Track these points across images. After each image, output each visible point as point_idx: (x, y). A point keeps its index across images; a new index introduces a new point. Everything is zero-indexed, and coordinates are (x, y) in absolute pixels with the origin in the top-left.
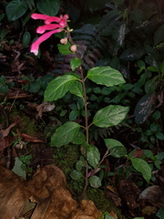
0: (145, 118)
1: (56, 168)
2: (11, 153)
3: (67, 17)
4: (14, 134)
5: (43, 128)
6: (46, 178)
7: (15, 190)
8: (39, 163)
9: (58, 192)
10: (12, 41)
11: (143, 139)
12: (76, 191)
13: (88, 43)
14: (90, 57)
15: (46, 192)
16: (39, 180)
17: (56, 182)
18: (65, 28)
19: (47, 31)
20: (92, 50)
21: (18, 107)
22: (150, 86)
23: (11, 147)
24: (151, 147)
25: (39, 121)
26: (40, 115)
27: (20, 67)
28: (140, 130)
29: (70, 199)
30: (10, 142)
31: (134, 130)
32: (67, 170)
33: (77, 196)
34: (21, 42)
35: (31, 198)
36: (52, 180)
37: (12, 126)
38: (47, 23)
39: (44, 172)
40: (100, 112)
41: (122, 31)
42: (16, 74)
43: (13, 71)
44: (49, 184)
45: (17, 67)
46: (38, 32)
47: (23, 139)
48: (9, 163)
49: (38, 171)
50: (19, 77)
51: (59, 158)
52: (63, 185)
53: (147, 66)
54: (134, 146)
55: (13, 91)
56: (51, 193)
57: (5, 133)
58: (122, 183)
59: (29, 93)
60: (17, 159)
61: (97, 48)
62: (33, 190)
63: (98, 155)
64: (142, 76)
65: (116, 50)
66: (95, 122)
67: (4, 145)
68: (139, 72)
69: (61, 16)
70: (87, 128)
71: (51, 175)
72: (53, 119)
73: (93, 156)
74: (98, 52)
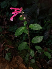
0: (47, 38)
1: (19, 57)
2: (4, 52)
3: (22, 8)
4: (5, 46)
5: (14, 43)
6: (16, 60)
7: (6, 65)
8: (14, 55)
9: (21, 65)
10: (3, 15)
11: (47, 45)
12: (26, 64)
13: (27, 14)
14: (28, 19)
15: (17, 65)
16: (14, 61)
17: (20, 61)
18: (22, 12)
19: (15, 13)
20: (29, 17)
21: (6, 36)
22: (48, 27)
23: (4, 50)
24: (49, 47)
25: (13, 41)
26: (13, 38)
27: (6, 23)
28: (45, 42)
29: (25, 67)
30: (4, 49)
31: (44, 42)
32: (23, 57)
33: (27, 65)
34: (6, 15)
35: (12, 68)
36: (18, 61)
37: (4, 43)
38: (15, 10)
39: (16, 58)
40: (34, 38)
41: (38, 10)
42: (5, 25)
43: (4, 24)
44: (18, 63)
45: (5, 23)
46: (13, 14)
47: (8, 47)
48: (4, 55)
49: (14, 58)
50: (5, 26)
51: (20, 53)
52: (22, 62)
53: (47, 21)
54: (44, 47)
55: (4, 31)
56: (18, 65)
57: (2, 45)
58: (41, 60)
59: (9, 32)
60: (6, 54)
61: (30, 16)
62: (12, 65)
63: (34, 53)
64: (46, 24)
65: (37, 16)
66: (32, 42)
67: (2, 49)
68: (44, 23)
69: (20, 8)
70: (30, 44)
71: (18, 59)
72: (17, 40)
73: (32, 53)
74: (31, 17)
